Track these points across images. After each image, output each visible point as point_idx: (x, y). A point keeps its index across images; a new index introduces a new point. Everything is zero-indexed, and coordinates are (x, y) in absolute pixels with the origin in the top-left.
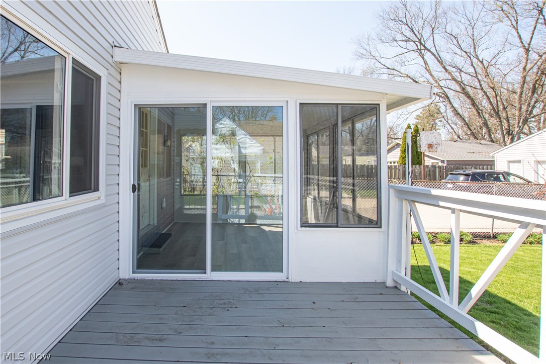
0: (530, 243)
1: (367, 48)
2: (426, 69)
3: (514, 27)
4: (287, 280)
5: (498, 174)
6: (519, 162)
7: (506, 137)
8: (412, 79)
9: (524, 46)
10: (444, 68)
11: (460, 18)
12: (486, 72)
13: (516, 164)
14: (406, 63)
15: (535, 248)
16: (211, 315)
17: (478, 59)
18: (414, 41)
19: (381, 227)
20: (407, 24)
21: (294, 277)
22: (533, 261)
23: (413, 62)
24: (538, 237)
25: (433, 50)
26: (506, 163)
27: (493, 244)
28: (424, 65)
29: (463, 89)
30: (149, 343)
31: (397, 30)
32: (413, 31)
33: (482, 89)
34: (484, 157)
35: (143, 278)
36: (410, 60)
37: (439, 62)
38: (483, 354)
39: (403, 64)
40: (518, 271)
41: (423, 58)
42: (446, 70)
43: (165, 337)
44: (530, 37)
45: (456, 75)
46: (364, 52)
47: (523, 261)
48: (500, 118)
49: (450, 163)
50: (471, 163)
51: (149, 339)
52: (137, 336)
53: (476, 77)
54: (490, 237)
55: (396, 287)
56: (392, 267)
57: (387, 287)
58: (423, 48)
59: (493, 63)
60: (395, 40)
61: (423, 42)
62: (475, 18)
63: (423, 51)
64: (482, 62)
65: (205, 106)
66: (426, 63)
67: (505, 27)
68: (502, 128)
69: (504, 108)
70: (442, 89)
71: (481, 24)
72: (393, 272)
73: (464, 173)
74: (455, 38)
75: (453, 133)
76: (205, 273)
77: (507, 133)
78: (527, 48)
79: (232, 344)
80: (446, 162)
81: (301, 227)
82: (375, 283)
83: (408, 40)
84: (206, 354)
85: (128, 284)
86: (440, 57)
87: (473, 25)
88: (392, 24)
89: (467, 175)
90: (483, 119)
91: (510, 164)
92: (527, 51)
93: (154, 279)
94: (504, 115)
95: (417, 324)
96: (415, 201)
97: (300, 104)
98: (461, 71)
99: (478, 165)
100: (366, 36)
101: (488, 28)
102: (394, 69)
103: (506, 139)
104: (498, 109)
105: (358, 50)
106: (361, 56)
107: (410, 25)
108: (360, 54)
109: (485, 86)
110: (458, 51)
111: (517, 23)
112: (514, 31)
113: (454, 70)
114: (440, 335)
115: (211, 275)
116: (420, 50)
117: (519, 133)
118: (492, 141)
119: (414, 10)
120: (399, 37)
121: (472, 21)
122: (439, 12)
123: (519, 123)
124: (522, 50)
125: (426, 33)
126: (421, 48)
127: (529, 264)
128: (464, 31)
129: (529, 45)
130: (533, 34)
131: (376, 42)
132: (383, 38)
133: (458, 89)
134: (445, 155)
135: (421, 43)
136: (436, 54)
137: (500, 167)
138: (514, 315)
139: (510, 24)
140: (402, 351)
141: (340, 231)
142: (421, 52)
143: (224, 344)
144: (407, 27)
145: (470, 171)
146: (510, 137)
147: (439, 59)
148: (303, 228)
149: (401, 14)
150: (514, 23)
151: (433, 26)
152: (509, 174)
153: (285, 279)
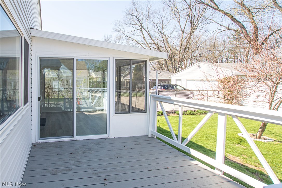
0: (187, 114)
1: (119, 27)
2: (143, 38)
3: (179, 22)
4: (109, 137)
5: (173, 85)
6: (180, 80)
7: (174, 69)
8: (138, 42)
9: (182, 30)
10: (151, 38)
11: (157, 16)
12: (167, 40)
13: (179, 81)
14: (135, 35)
15: (189, 116)
16: (85, 156)
17: (164, 35)
18: (139, 25)
19: (146, 112)
20: (136, 17)
21: (112, 136)
22: (190, 122)
23: (138, 35)
24: (190, 112)
25: (147, 29)
26: (175, 80)
27: (174, 115)
28: (143, 36)
29: (158, 48)
30: (66, 172)
31: (132, 19)
32: (139, 21)
33: (166, 48)
34: (166, 77)
35: (44, 141)
36: (137, 33)
37: (149, 35)
38: (193, 161)
39: (134, 35)
40: (186, 126)
41: (142, 33)
42: (152, 39)
43: (71, 168)
44: (184, 27)
45: (156, 41)
46: (118, 29)
47: (187, 122)
48: (172, 61)
49: (153, 80)
50: (161, 80)
51: (64, 170)
52: (58, 170)
53: (164, 43)
54: (173, 113)
55: (152, 137)
56: (151, 129)
57: (149, 137)
58: (142, 28)
59: (169, 37)
60: (131, 24)
61: (143, 26)
62: (164, 16)
63: (142, 30)
64: (165, 36)
65: (73, 59)
66: (143, 35)
67: (175, 21)
68: (172, 65)
69: (173, 56)
70: (149, 47)
71: (166, 19)
72: (151, 131)
73: (160, 85)
74: (156, 25)
75: (152, 66)
76: (73, 137)
77: (174, 67)
78: (183, 31)
79: (101, 168)
80: (151, 80)
81: (115, 114)
82: (144, 136)
83: (136, 24)
84: (93, 173)
85: (38, 145)
86: (149, 33)
87: (163, 19)
88: (130, 16)
89: (162, 86)
90: (165, 61)
91: (177, 81)
92: (183, 32)
93: (49, 142)
94: (173, 59)
95: (166, 152)
96: (162, 102)
97: (115, 59)
98: (158, 39)
99: (163, 81)
100: (119, 21)
101: (169, 21)
102: (130, 37)
103: (174, 70)
104: (171, 57)
105: (115, 27)
106: (116, 31)
107: (137, 18)
108: (116, 30)
109: (167, 47)
110: (156, 31)
111: (180, 20)
112: (178, 23)
113: (155, 39)
114: (176, 155)
115: (76, 138)
116: (141, 29)
117: (179, 67)
118: (169, 71)
119: (139, 11)
120: (133, 23)
121: (162, 18)
122: (150, 13)
123: (179, 63)
124: (181, 32)
125: (144, 22)
126: (142, 29)
127: (189, 123)
128: (159, 22)
129: (184, 30)
130: (185, 25)
131: (123, 24)
132: (126, 23)
133: (156, 48)
134: (151, 77)
135: (142, 26)
136: (148, 31)
137: (173, 82)
138: (189, 144)
139: (177, 20)
140: (166, 163)
141: (130, 115)
142: (141, 30)
143: (98, 168)
144: (136, 18)
145: (162, 84)
146: (175, 69)
147: (149, 34)
148: (116, 114)
149: (134, 12)
150: (179, 20)
151: (147, 19)
152: (177, 85)
153: (108, 137)
